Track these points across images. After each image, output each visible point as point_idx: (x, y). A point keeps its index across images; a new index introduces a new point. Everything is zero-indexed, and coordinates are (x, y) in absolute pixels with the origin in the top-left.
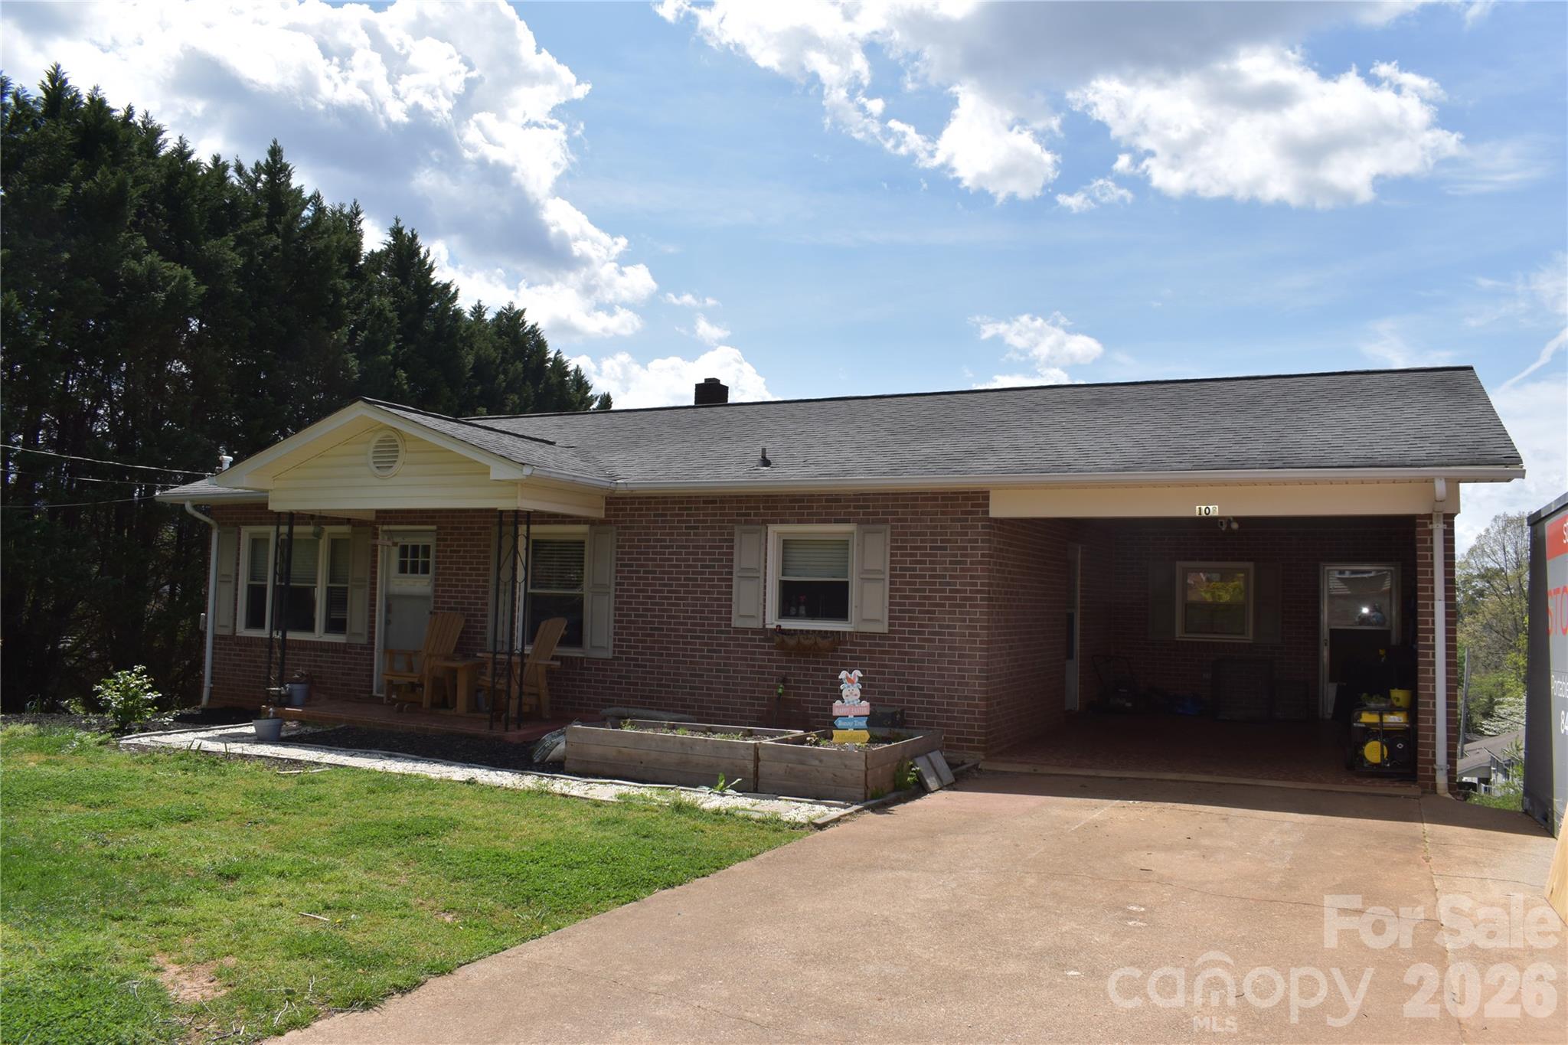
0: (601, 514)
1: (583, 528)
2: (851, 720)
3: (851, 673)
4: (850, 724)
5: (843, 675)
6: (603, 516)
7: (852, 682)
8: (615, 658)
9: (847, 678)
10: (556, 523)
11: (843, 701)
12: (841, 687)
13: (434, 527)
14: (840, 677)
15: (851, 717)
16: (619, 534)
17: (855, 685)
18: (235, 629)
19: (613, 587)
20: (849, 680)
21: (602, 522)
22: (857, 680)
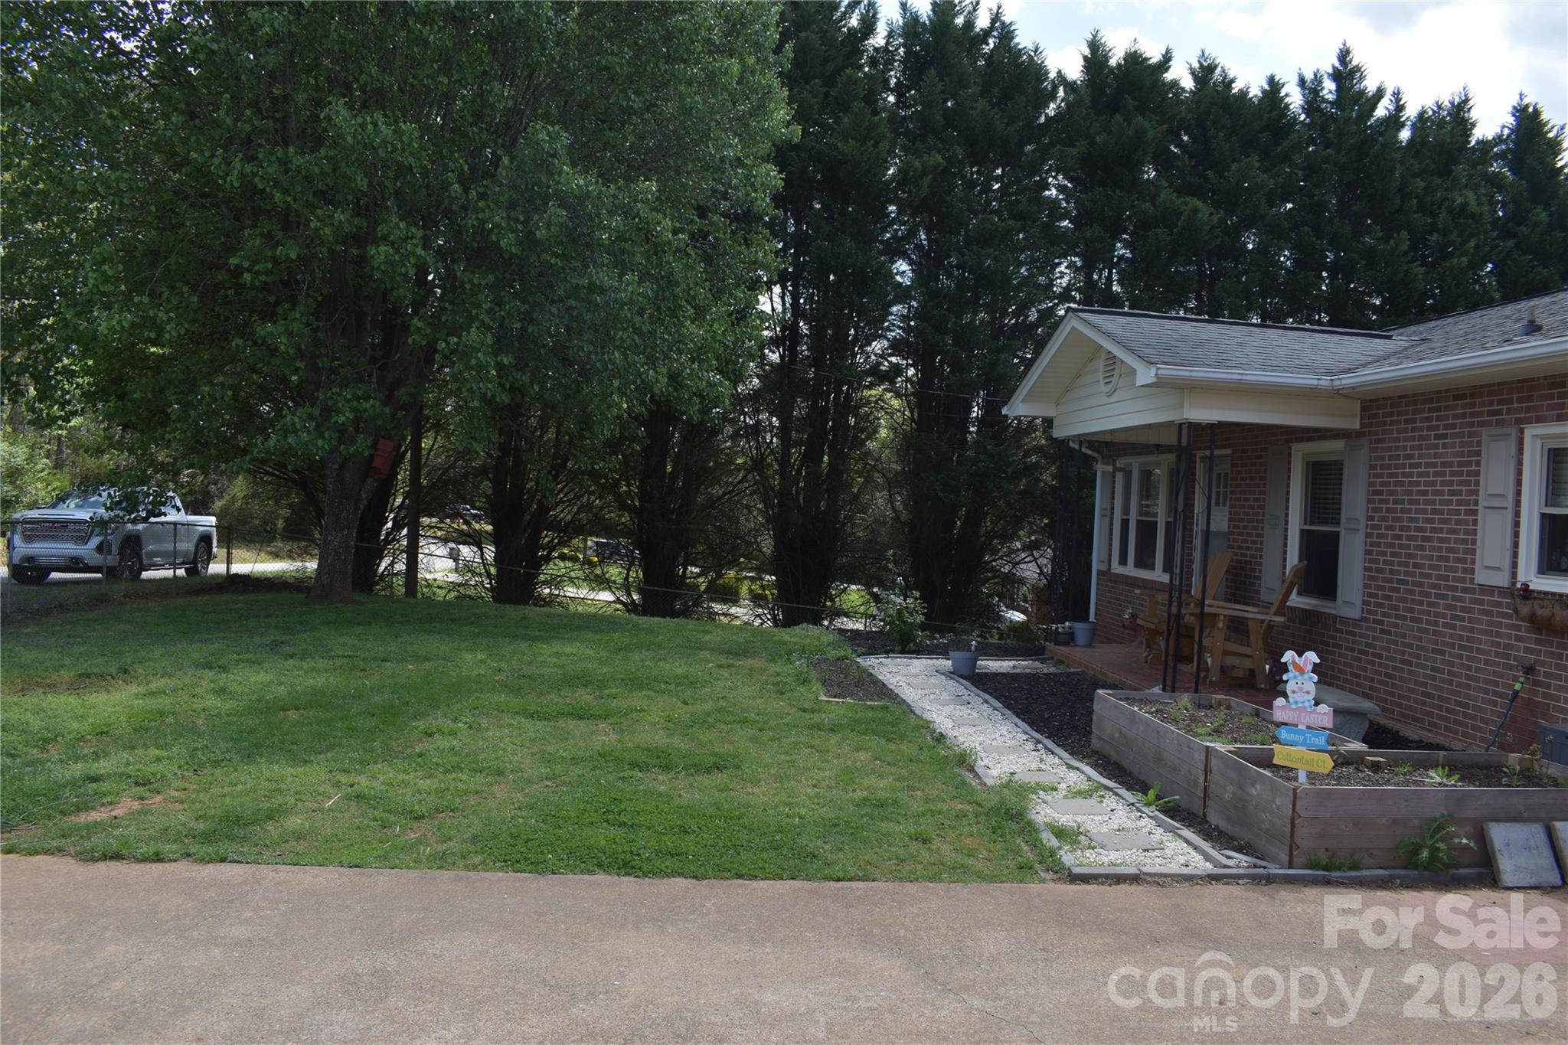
0: (1355, 424)
1: (1339, 445)
2: (1301, 732)
3: (1300, 655)
4: (1299, 738)
5: (1289, 656)
6: (1358, 427)
7: (1301, 671)
8: (1363, 619)
9: (1294, 662)
10: (1320, 438)
11: (1286, 696)
12: (1285, 677)
13: (1229, 451)
14: (1283, 660)
15: (1302, 727)
16: (1373, 450)
17: (1306, 676)
18: (1110, 565)
19: (1363, 522)
20: (1297, 667)
21: (1359, 434)
22: (1310, 667)
